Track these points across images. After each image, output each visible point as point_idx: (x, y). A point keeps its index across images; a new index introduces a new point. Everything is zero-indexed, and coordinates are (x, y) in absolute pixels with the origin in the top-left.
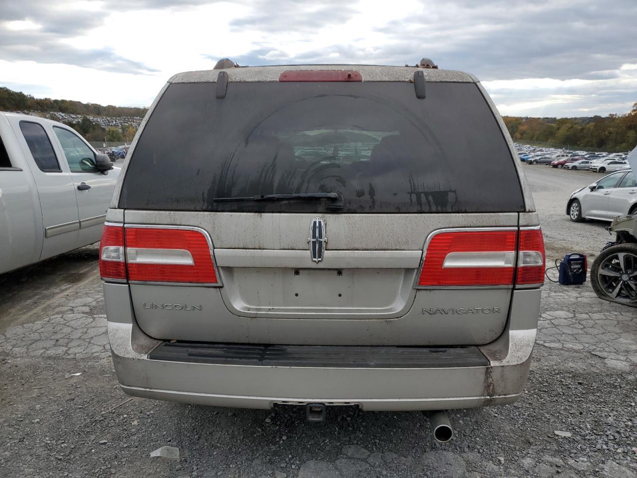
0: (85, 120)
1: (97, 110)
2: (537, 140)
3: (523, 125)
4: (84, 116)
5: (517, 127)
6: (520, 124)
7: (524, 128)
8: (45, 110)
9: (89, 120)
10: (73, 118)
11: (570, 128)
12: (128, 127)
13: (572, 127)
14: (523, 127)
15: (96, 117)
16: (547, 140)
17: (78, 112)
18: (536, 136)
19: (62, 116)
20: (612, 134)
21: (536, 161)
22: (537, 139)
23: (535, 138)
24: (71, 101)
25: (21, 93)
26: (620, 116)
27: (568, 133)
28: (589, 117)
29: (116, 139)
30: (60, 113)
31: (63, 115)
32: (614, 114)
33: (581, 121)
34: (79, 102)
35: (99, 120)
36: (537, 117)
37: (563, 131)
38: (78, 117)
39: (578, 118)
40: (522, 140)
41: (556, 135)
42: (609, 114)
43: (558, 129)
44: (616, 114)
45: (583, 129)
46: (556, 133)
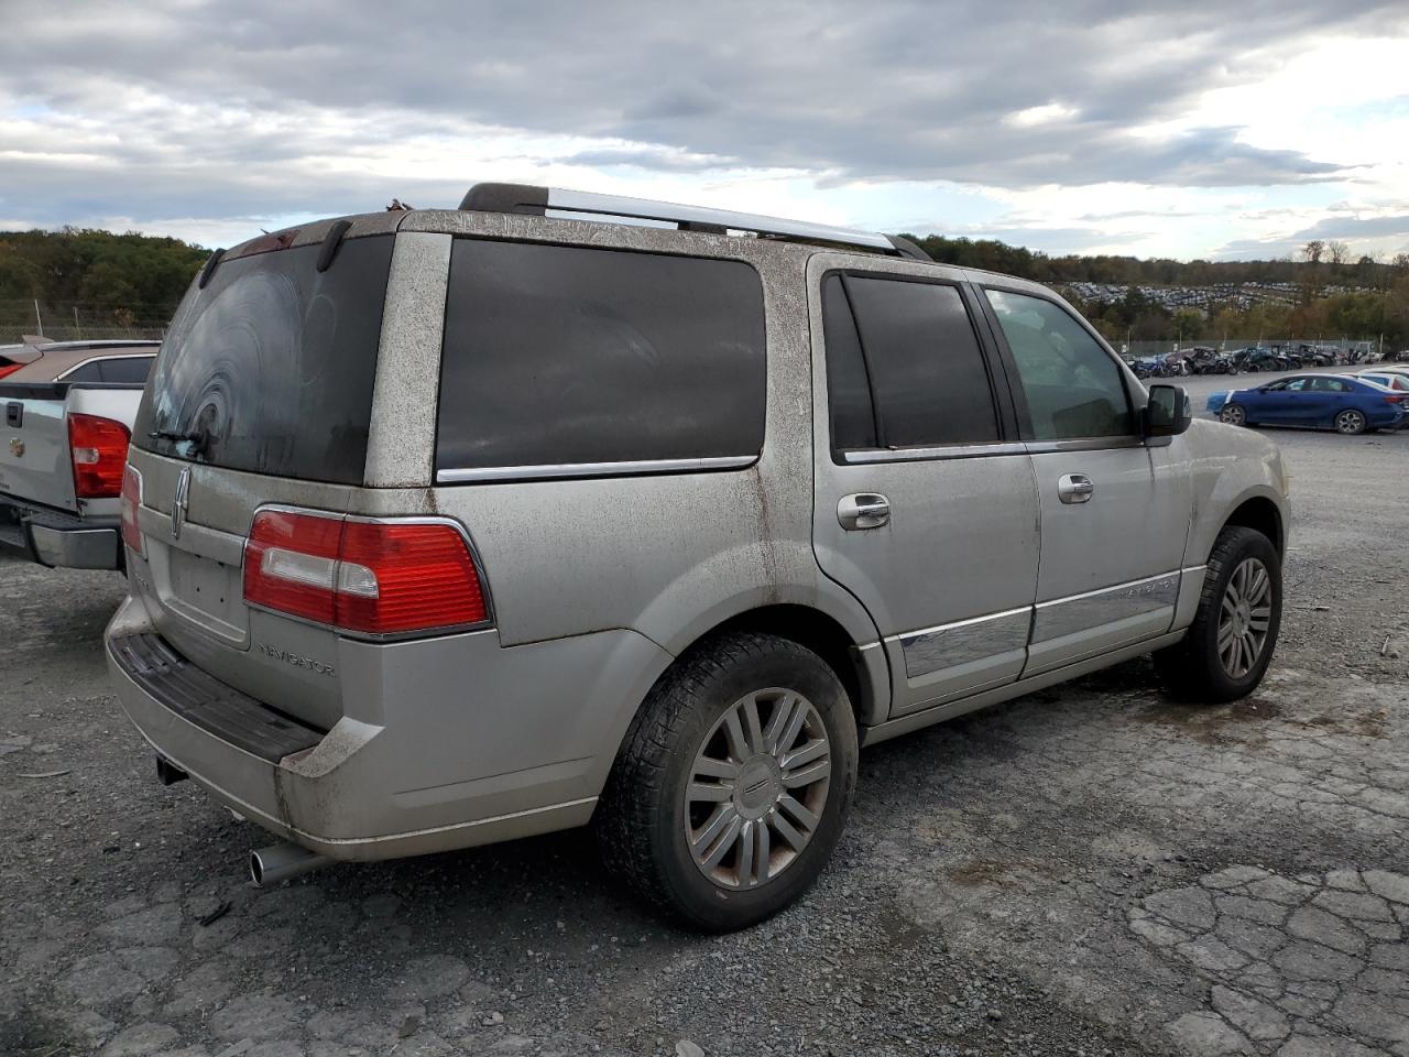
0: (1134, 295)
1: (1165, 271)
4: (1135, 289)
8: (1061, 279)
9: (1141, 294)
10: (1112, 293)
12: (1224, 306)
15: (1159, 288)
17: (1125, 279)
19: (1091, 290)
24: (1116, 258)
25: (1023, 249)
29: (1191, 334)
30: (1090, 284)
31: (1093, 287)
34: (1133, 259)
35: (1163, 293)
38: (1122, 290)
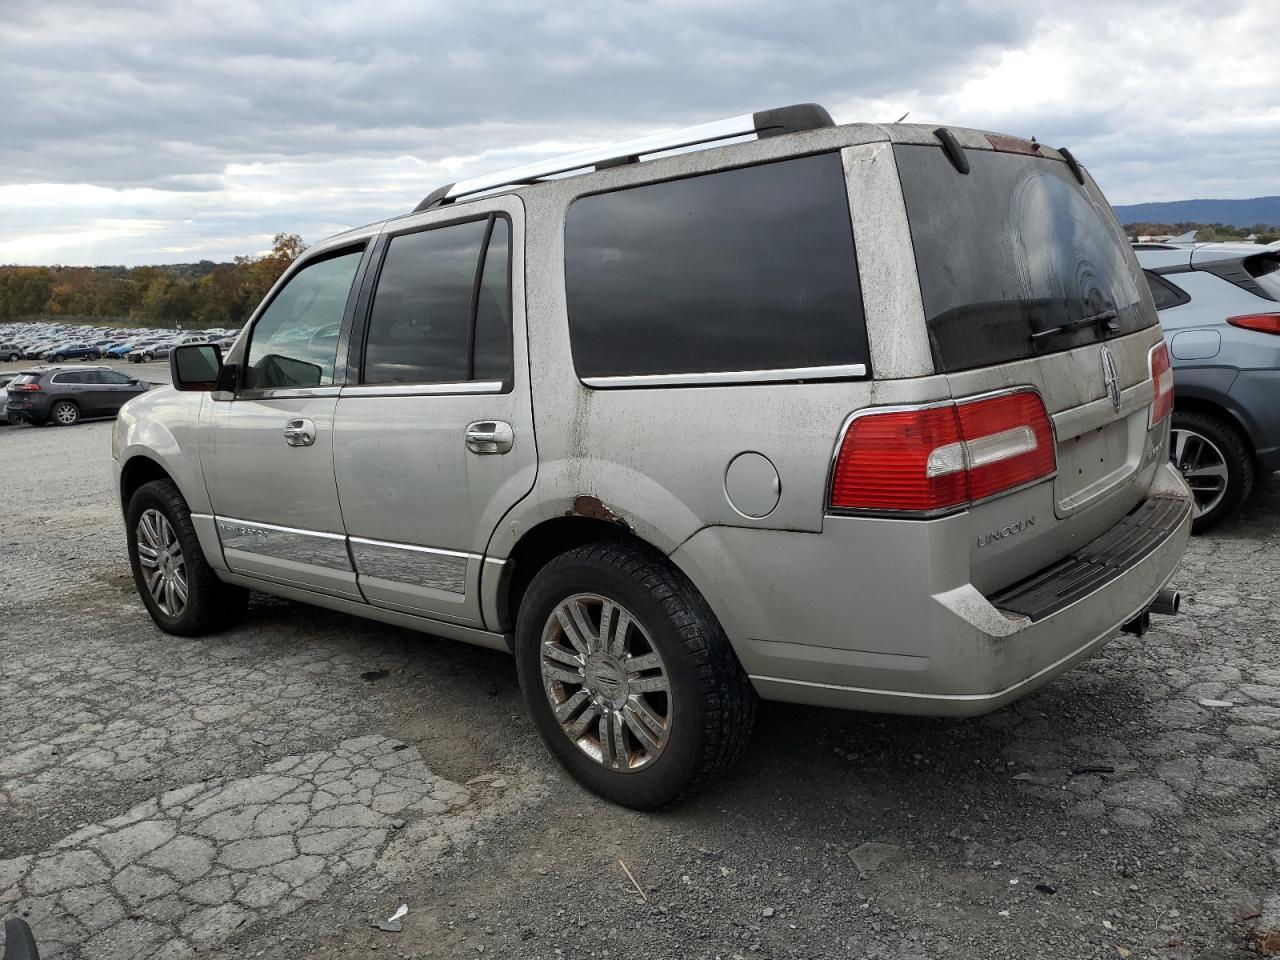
2: (103, 315)
3: (61, 284)
5: (46, 288)
6: (52, 280)
7: (64, 289)
11: (168, 286)
13: (172, 284)
14: (60, 288)
16: (126, 312)
18: (98, 305)
20: (252, 293)
21: (148, 354)
22: (103, 313)
23: (97, 309)
26: (255, 260)
27: (168, 296)
28: (191, 263)
32: (243, 256)
33: (178, 272)
36: (82, 265)
37: (154, 294)
39: (169, 267)
40: (65, 316)
41: (143, 301)
42: (234, 256)
43: (145, 288)
44: (247, 257)
45: (194, 287)
46: (142, 297)
